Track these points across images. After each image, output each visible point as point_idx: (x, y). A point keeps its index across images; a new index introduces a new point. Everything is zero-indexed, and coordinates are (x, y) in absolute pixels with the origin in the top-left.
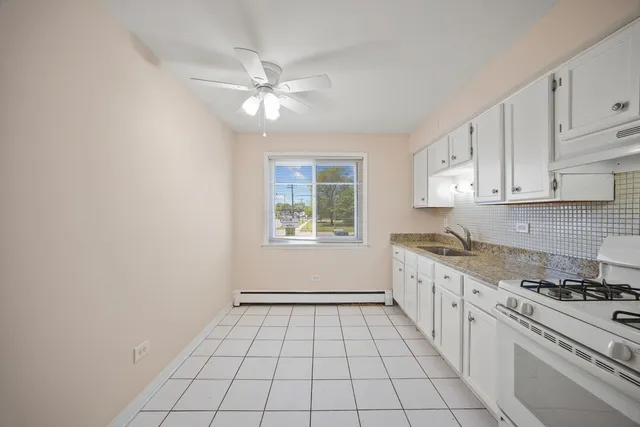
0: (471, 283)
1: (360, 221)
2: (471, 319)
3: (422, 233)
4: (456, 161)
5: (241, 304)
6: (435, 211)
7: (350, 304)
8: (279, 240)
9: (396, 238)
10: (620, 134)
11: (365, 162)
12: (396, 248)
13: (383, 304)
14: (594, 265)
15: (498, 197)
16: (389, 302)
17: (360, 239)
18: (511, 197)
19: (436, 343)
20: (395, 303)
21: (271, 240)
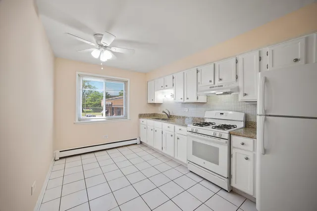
0: (178, 127)
1: (126, 109)
2: (178, 139)
3: (151, 113)
4: (167, 87)
5: (60, 158)
6: (154, 104)
7: (122, 146)
8: (84, 120)
9: (141, 116)
10: (210, 87)
11: (129, 82)
12: (142, 120)
13: (136, 144)
14: (203, 119)
15: (182, 101)
16: (139, 143)
17: (126, 117)
18: (186, 101)
19: (164, 151)
20: (141, 143)
21: (79, 120)
